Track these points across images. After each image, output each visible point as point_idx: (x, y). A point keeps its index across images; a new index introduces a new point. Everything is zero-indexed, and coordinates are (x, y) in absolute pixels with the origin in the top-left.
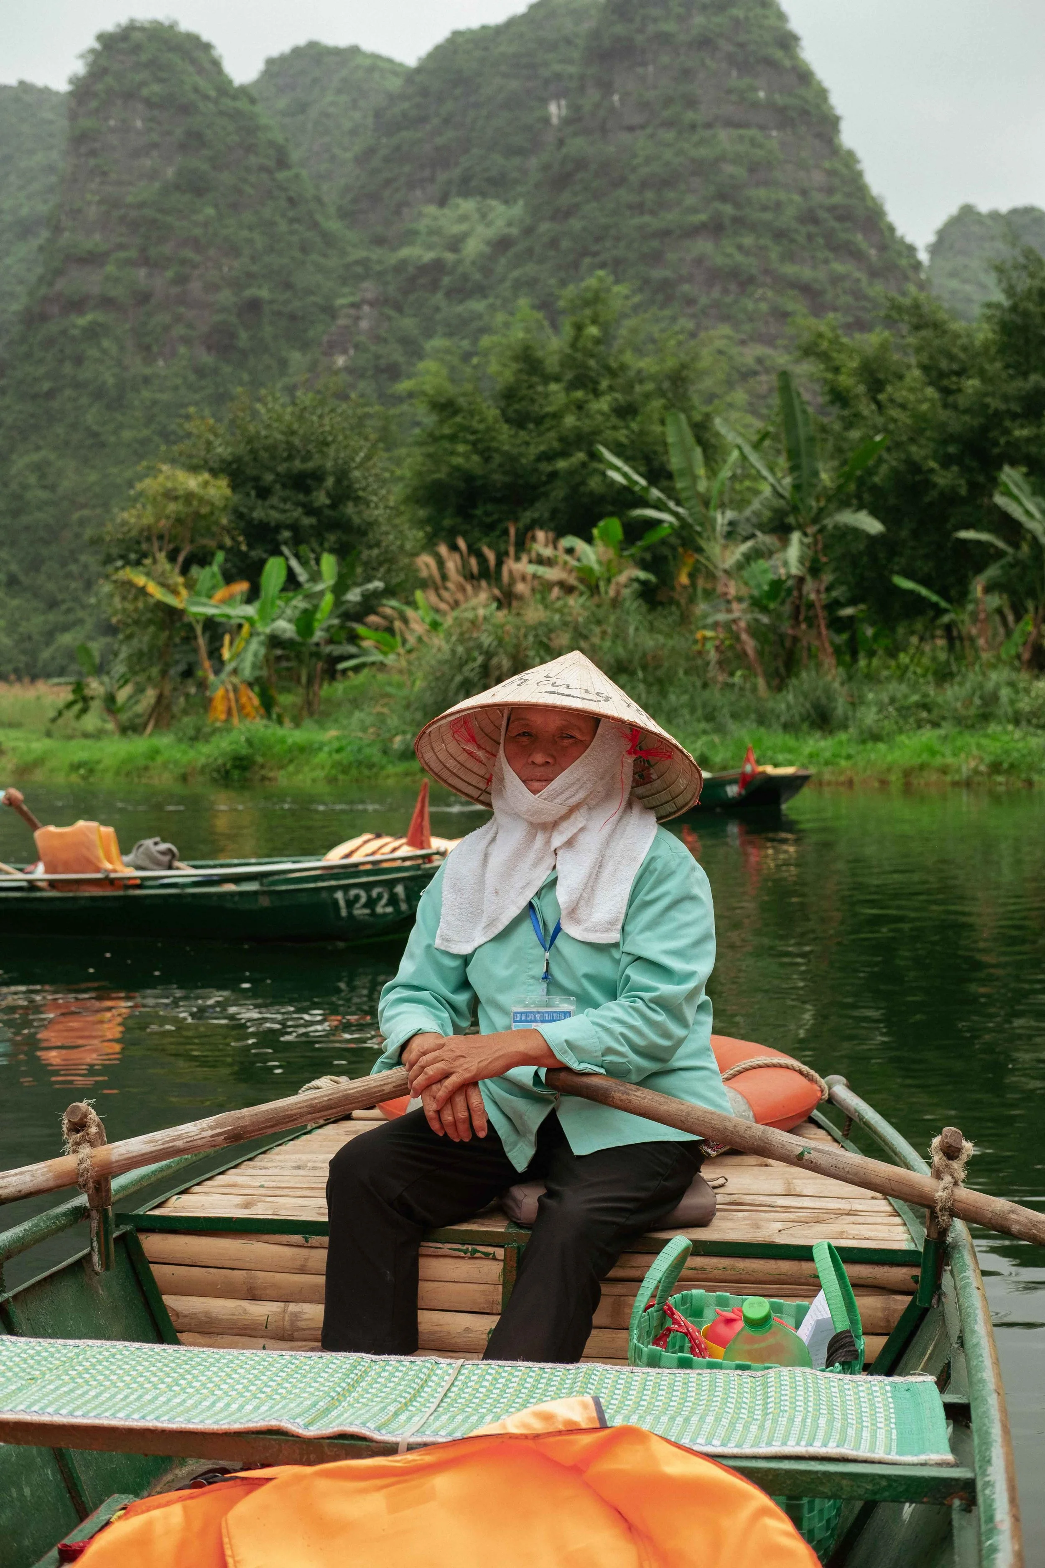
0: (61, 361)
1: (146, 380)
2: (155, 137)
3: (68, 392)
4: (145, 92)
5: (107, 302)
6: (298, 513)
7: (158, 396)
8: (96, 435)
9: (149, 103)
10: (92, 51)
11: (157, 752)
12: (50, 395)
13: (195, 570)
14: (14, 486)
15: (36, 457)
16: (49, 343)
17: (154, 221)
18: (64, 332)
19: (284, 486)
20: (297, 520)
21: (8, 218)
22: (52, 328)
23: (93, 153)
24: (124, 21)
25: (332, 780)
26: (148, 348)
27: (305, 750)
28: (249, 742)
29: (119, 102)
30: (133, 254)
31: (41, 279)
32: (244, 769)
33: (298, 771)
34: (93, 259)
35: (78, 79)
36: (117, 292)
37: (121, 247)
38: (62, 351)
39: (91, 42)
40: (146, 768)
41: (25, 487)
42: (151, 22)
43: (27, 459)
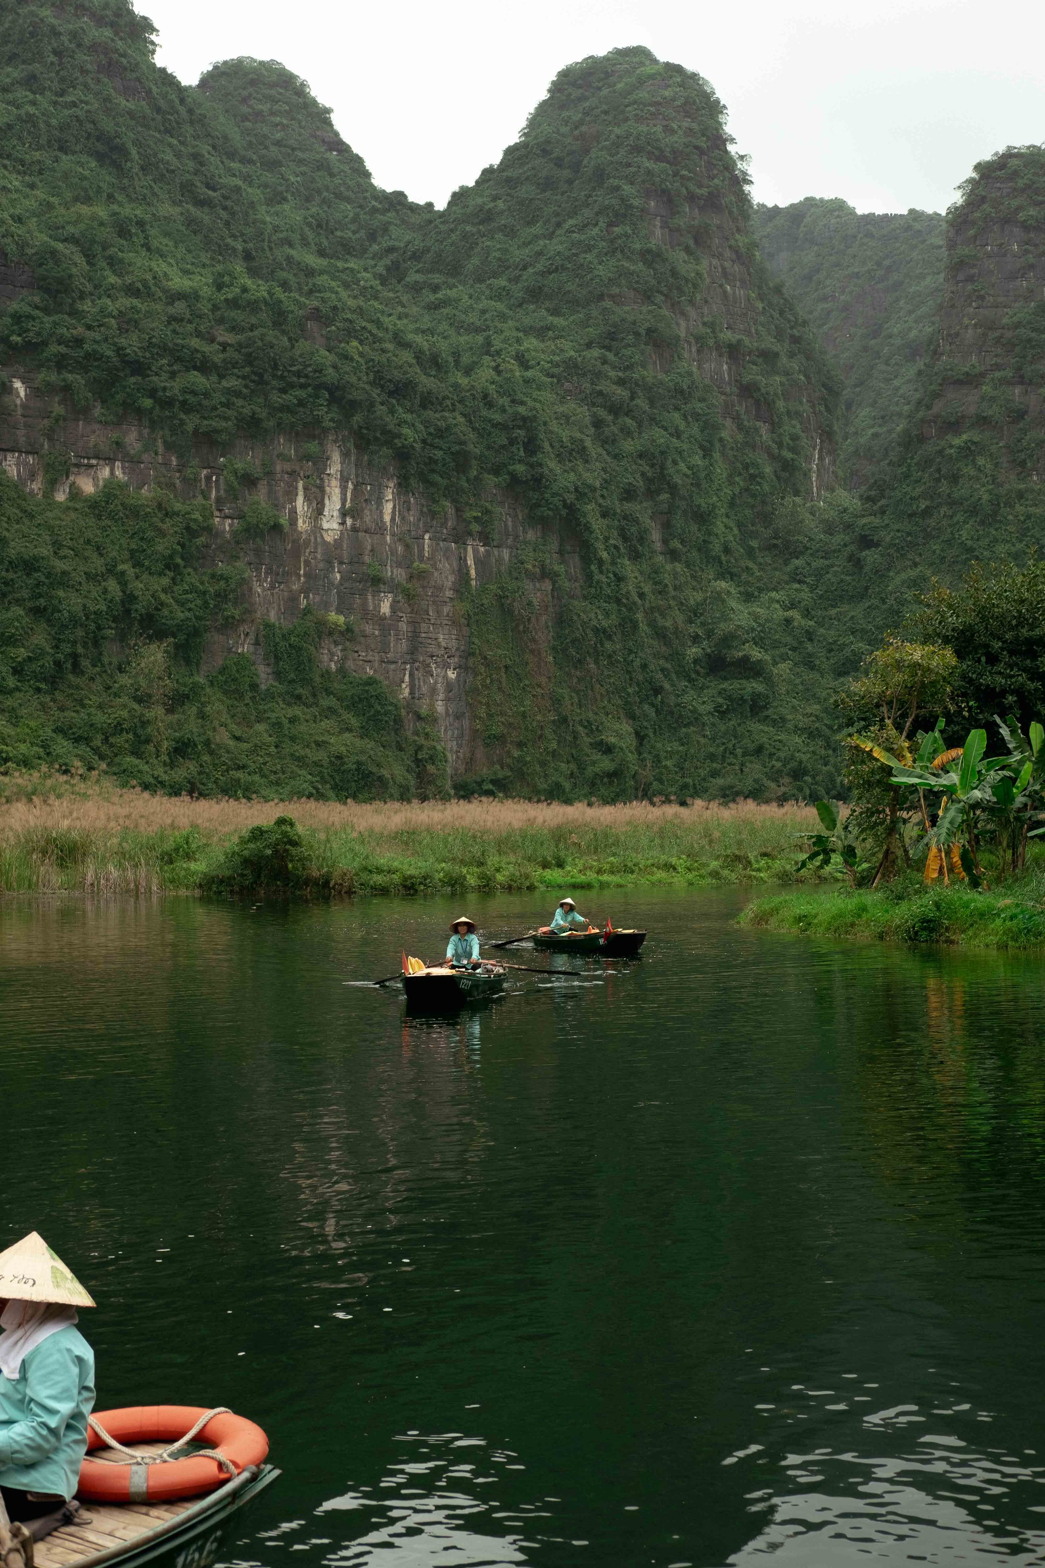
0: (938, 480)
1: (1021, 495)
2: (1031, 258)
3: (943, 510)
4: (1021, 216)
5: (982, 421)
6: (1022, 678)
7: (1032, 510)
8: (970, 550)
9: (1026, 228)
10: (970, 181)
11: (864, 909)
12: (927, 513)
13: (920, 735)
14: (891, 601)
15: (912, 573)
16: (927, 463)
17: (1029, 340)
18: (941, 452)
19: (1012, 653)
20: (1022, 685)
21: (898, 342)
22: (930, 448)
23: (970, 279)
24: (1001, 149)
25: (1002, 947)
26: (1023, 464)
27: (985, 915)
28: (937, 905)
29: (996, 228)
30: (1009, 373)
31: (919, 402)
32: (932, 930)
33: (976, 936)
34: (970, 381)
35: (956, 209)
36: (992, 411)
37: (997, 367)
38: (939, 470)
39: (969, 173)
40: (853, 925)
41: (902, 603)
42: (1028, 148)
43: (903, 576)
